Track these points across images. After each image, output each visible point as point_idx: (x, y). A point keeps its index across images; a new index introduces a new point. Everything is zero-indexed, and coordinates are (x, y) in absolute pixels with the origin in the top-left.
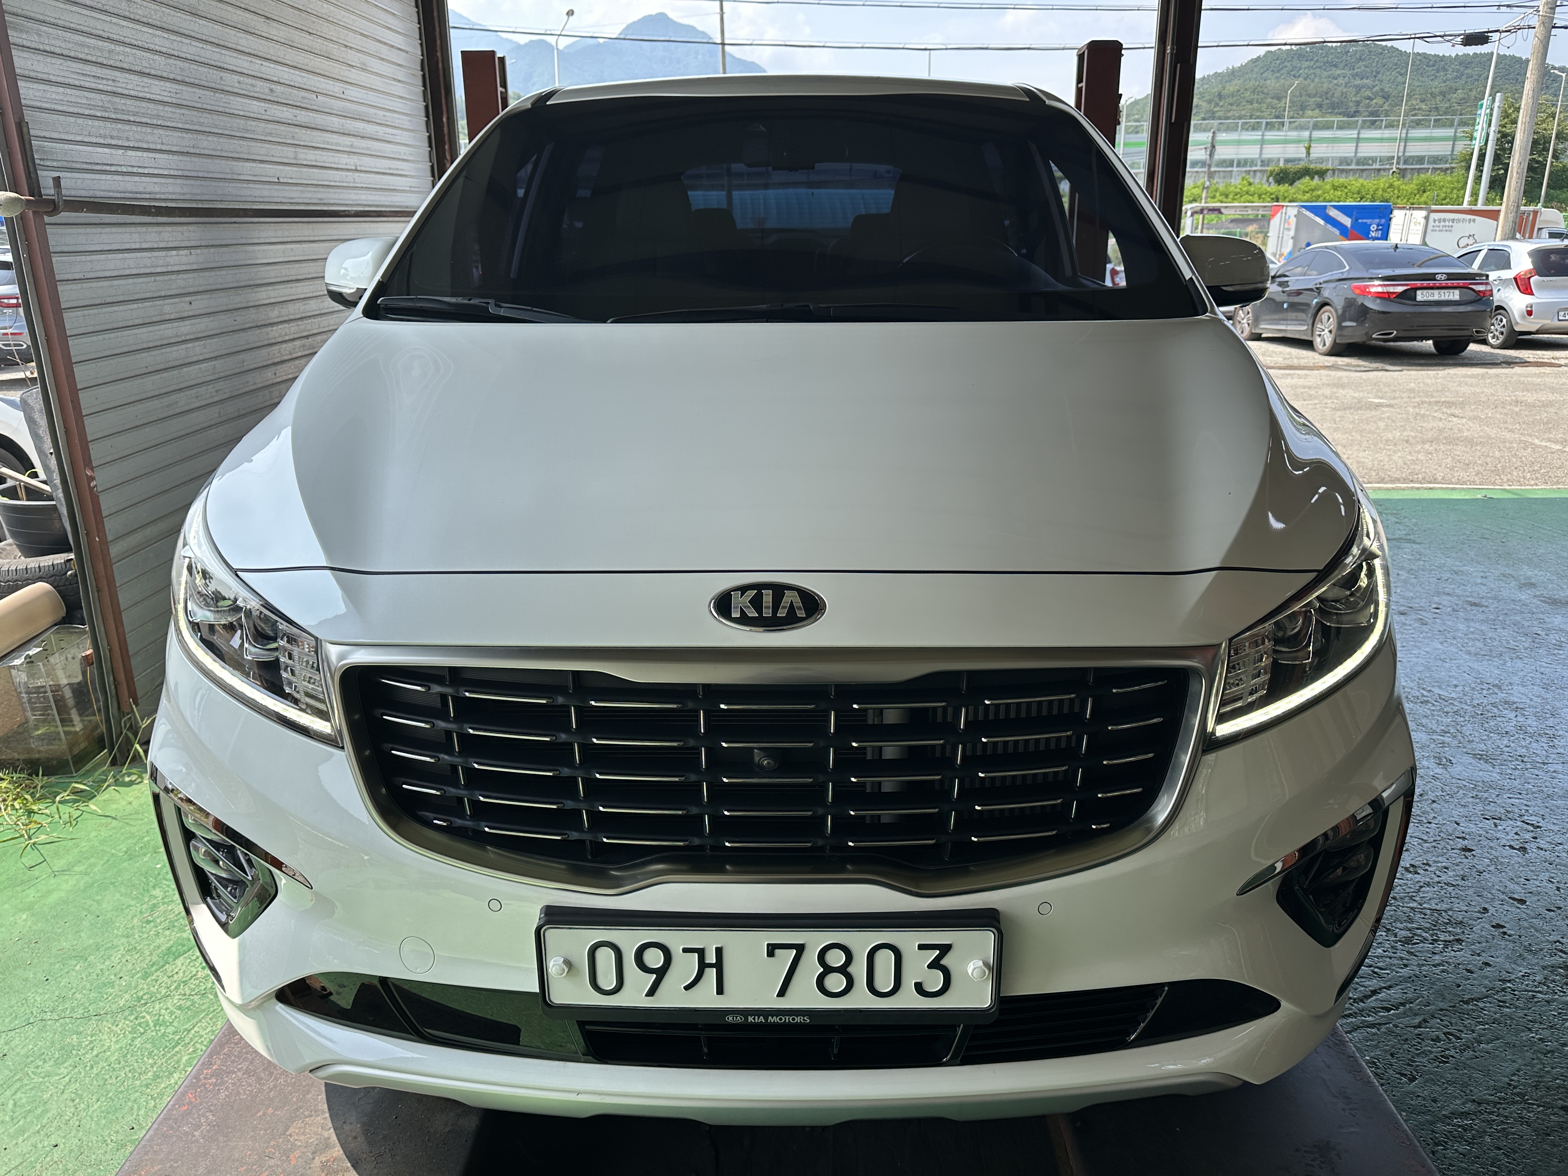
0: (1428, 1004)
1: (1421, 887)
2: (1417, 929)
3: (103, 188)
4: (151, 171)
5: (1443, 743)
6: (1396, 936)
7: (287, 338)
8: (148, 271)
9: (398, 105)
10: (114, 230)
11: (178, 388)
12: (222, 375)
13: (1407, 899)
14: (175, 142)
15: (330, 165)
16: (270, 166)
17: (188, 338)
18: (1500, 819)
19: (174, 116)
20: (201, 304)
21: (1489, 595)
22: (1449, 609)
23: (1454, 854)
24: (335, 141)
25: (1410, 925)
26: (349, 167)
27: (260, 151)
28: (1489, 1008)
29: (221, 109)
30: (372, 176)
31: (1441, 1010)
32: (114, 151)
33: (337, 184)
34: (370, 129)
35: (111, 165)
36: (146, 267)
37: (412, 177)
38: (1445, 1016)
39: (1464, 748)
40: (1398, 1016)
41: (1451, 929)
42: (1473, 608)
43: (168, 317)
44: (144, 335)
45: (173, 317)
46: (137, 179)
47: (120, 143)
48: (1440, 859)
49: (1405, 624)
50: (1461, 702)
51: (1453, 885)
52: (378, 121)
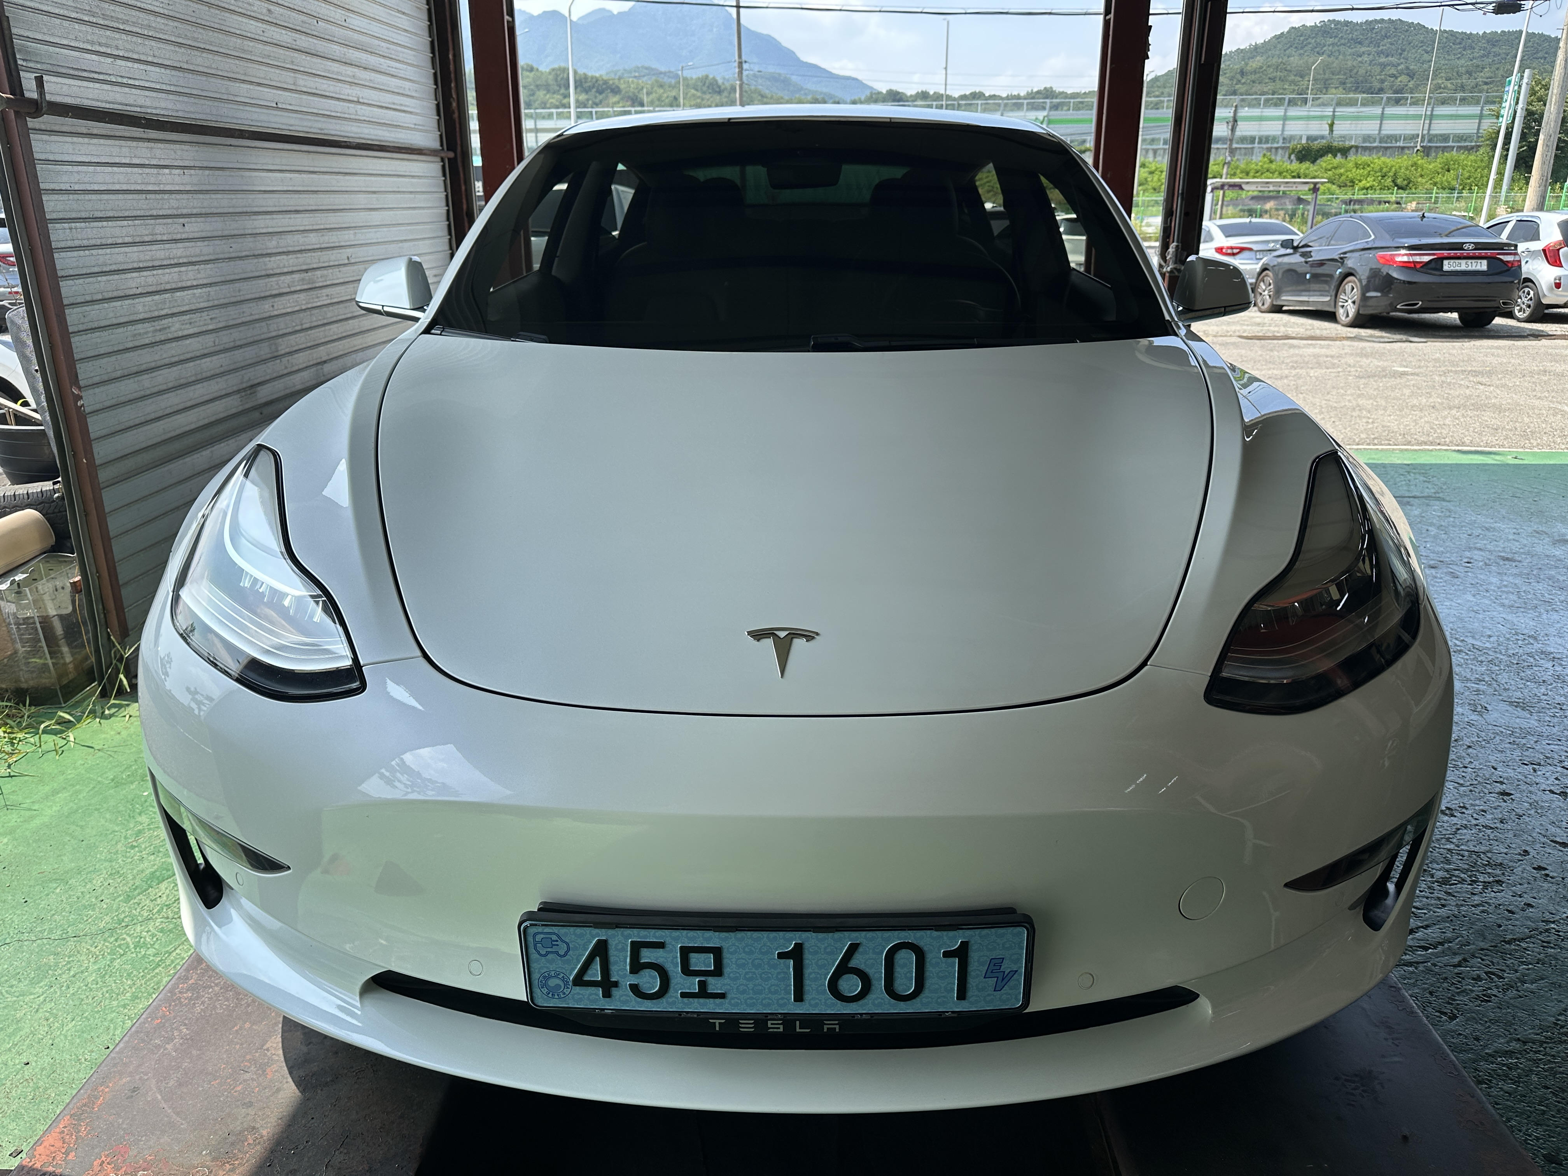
0: (1468, 944)
1: (1458, 829)
2: (1455, 870)
3: (91, 96)
4: (142, 83)
5: (1478, 690)
6: (1432, 877)
7: (286, 270)
8: (139, 188)
9: (402, 38)
10: (102, 141)
11: (170, 312)
12: (216, 302)
13: (1443, 841)
14: (167, 56)
15: (331, 95)
16: (268, 90)
17: (181, 261)
18: (1539, 764)
19: (166, 29)
20: (194, 227)
21: (1522, 550)
22: (1481, 564)
23: (1492, 798)
24: (336, 70)
25: (1447, 867)
26: (351, 98)
27: (259, 72)
28: (1533, 949)
29: (216, 26)
30: (376, 109)
31: (1482, 949)
32: (102, 59)
33: (339, 115)
34: (373, 61)
35: (99, 73)
36: (136, 183)
37: (416, 114)
38: (1485, 955)
39: (1500, 695)
40: (1437, 956)
41: (1490, 871)
42: (1506, 562)
43: (159, 238)
44: (134, 256)
45: (165, 238)
46: (127, 90)
47: (109, 51)
48: (1477, 802)
49: (1436, 577)
50: (1495, 652)
51: (1491, 828)
52: (381, 53)
